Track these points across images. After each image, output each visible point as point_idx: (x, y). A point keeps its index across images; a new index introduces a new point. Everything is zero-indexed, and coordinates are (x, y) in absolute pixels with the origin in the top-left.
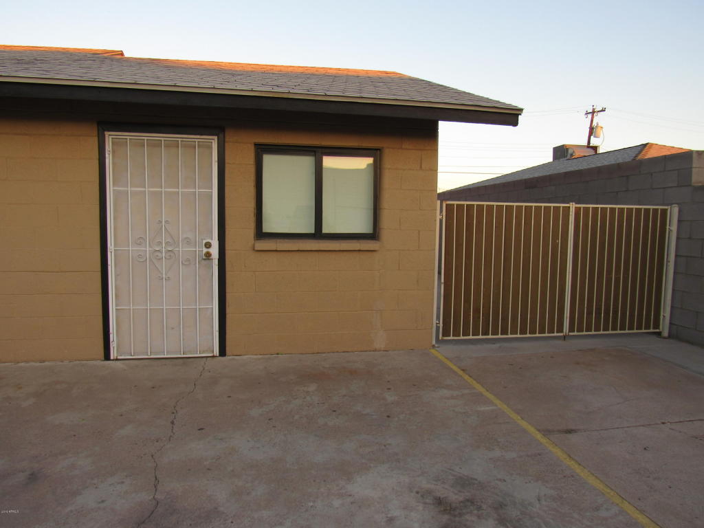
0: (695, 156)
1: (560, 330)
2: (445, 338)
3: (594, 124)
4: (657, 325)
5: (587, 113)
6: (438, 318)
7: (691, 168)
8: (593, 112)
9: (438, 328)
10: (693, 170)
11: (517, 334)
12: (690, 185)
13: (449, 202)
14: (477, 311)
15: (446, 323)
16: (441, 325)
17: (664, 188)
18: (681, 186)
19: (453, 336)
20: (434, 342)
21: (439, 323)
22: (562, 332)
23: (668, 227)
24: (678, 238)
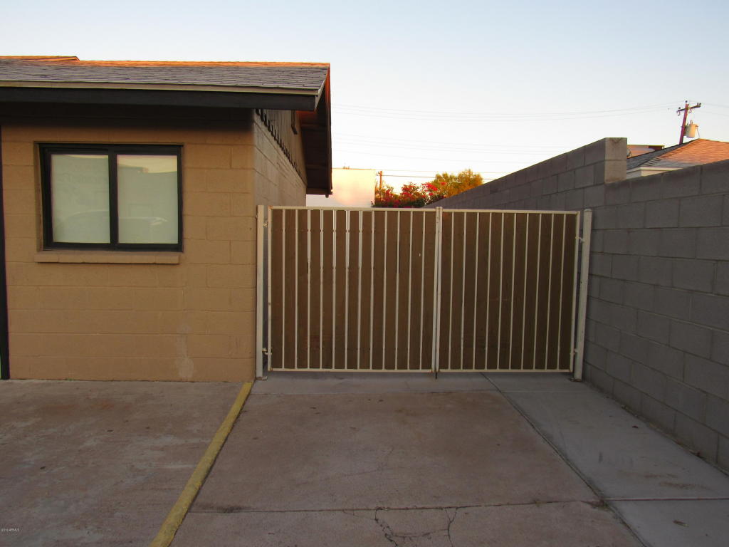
0: (607, 144)
1: (427, 364)
2: (275, 370)
3: (688, 122)
4: (565, 364)
5: (680, 110)
6: (265, 345)
7: (604, 161)
8: (686, 109)
9: (265, 357)
10: (607, 163)
11: (369, 368)
12: (604, 183)
13: (275, 207)
14: (315, 338)
15: (276, 352)
16: (269, 354)
17: (584, 188)
18: (597, 185)
19: (285, 367)
20: (260, 373)
21: (267, 352)
22: (430, 367)
23: (577, 238)
24: (592, 253)
